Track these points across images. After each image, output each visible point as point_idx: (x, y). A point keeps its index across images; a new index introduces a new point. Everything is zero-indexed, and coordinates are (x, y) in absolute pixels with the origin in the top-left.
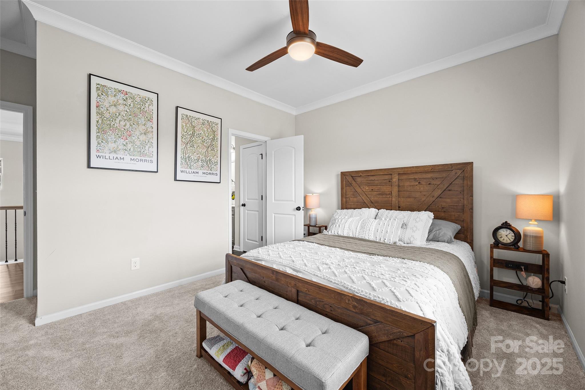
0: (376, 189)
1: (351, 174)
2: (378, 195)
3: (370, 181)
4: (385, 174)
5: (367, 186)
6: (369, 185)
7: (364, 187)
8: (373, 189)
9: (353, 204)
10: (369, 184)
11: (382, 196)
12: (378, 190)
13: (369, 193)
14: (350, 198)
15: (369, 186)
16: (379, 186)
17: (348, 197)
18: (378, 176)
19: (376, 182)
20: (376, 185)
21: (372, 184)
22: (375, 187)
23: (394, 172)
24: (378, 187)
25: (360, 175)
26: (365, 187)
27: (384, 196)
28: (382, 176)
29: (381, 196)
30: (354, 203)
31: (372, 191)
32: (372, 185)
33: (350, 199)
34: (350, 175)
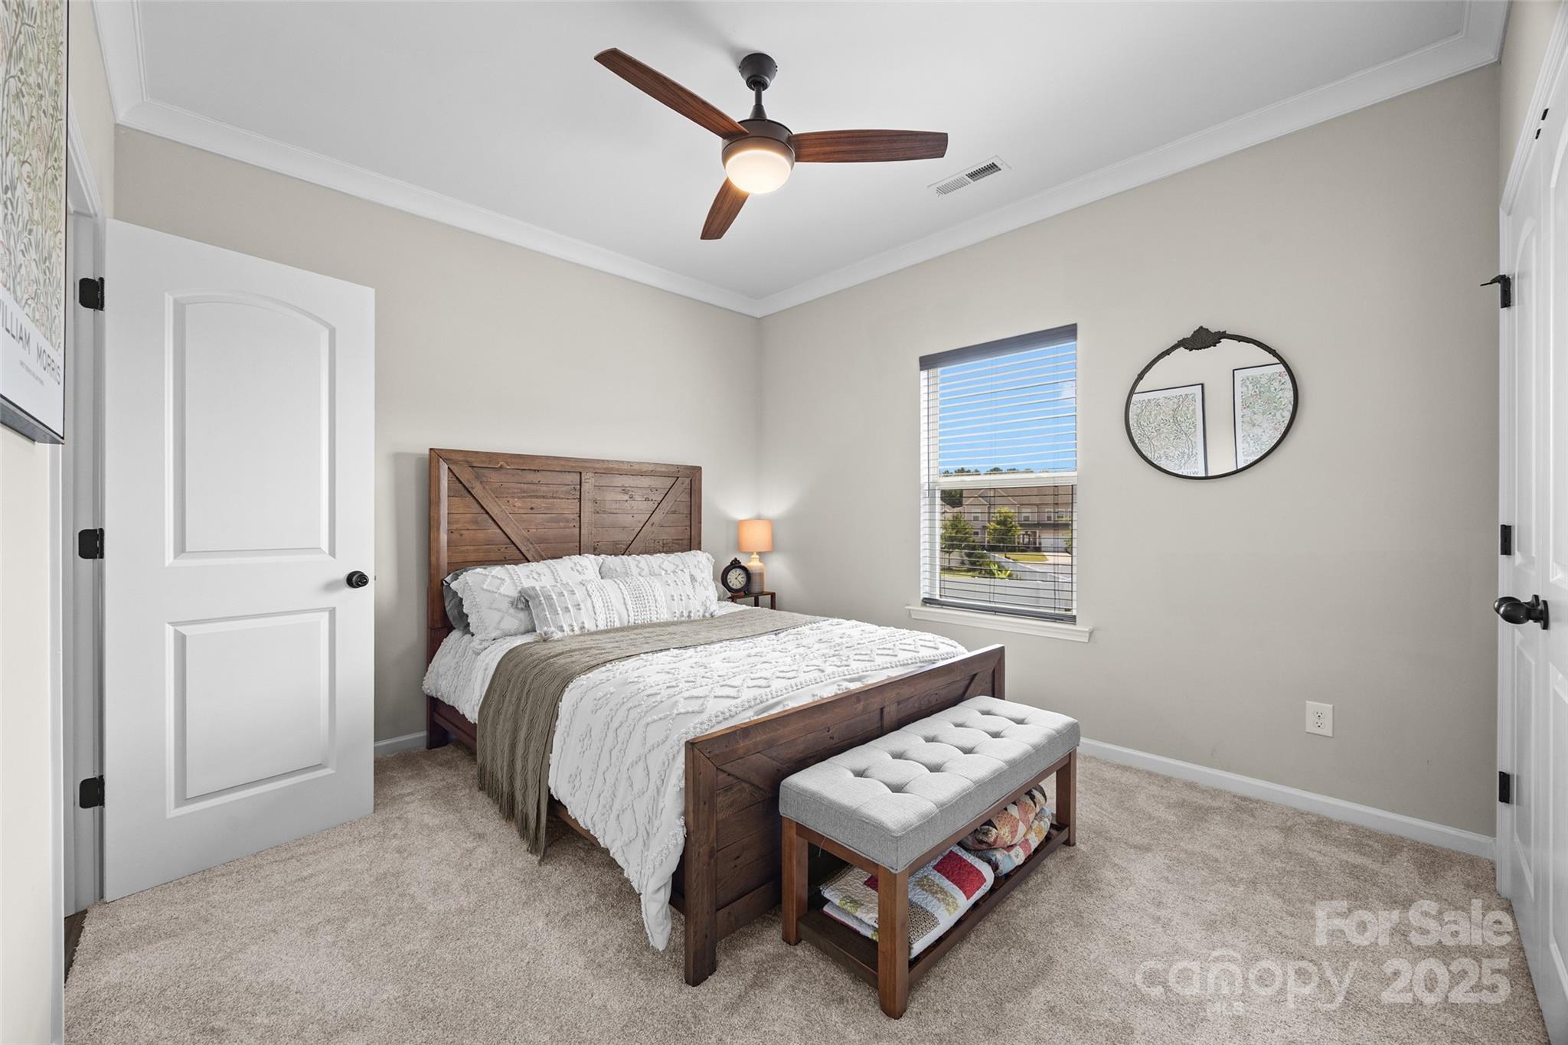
0: (543, 505)
1: (469, 459)
2: (548, 522)
3: (526, 486)
4: (565, 472)
5: (519, 498)
6: (522, 495)
7: (508, 499)
8: (533, 505)
9: (475, 551)
10: (524, 492)
11: (557, 524)
12: (548, 508)
13: (524, 516)
14: (463, 532)
15: (524, 497)
16: (550, 500)
17: (457, 529)
18: (549, 473)
19: (544, 488)
20: (544, 497)
21: (532, 494)
22: (540, 500)
23: (587, 467)
24: (548, 501)
25: (499, 465)
26: (511, 500)
27: (562, 524)
28: (559, 474)
29: (554, 525)
30: (476, 548)
31: (530, 511)
32: (531, 497)
33: (461, 535)
34: (468, 462)
